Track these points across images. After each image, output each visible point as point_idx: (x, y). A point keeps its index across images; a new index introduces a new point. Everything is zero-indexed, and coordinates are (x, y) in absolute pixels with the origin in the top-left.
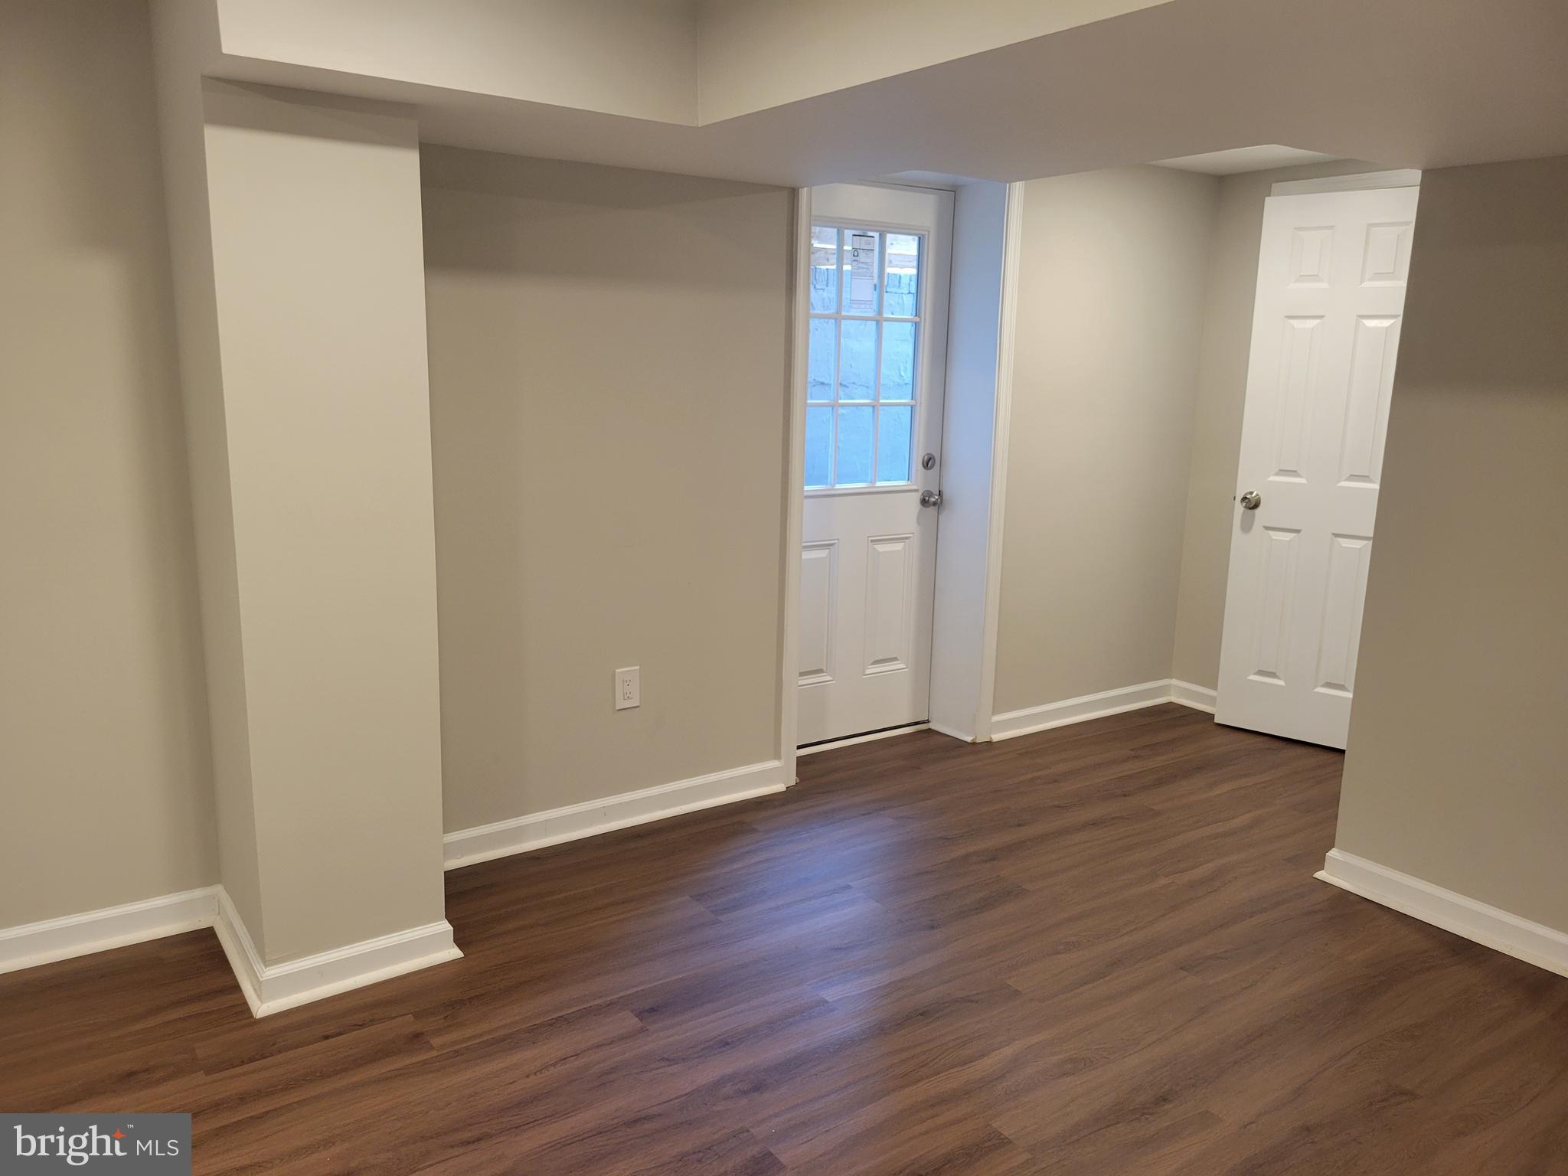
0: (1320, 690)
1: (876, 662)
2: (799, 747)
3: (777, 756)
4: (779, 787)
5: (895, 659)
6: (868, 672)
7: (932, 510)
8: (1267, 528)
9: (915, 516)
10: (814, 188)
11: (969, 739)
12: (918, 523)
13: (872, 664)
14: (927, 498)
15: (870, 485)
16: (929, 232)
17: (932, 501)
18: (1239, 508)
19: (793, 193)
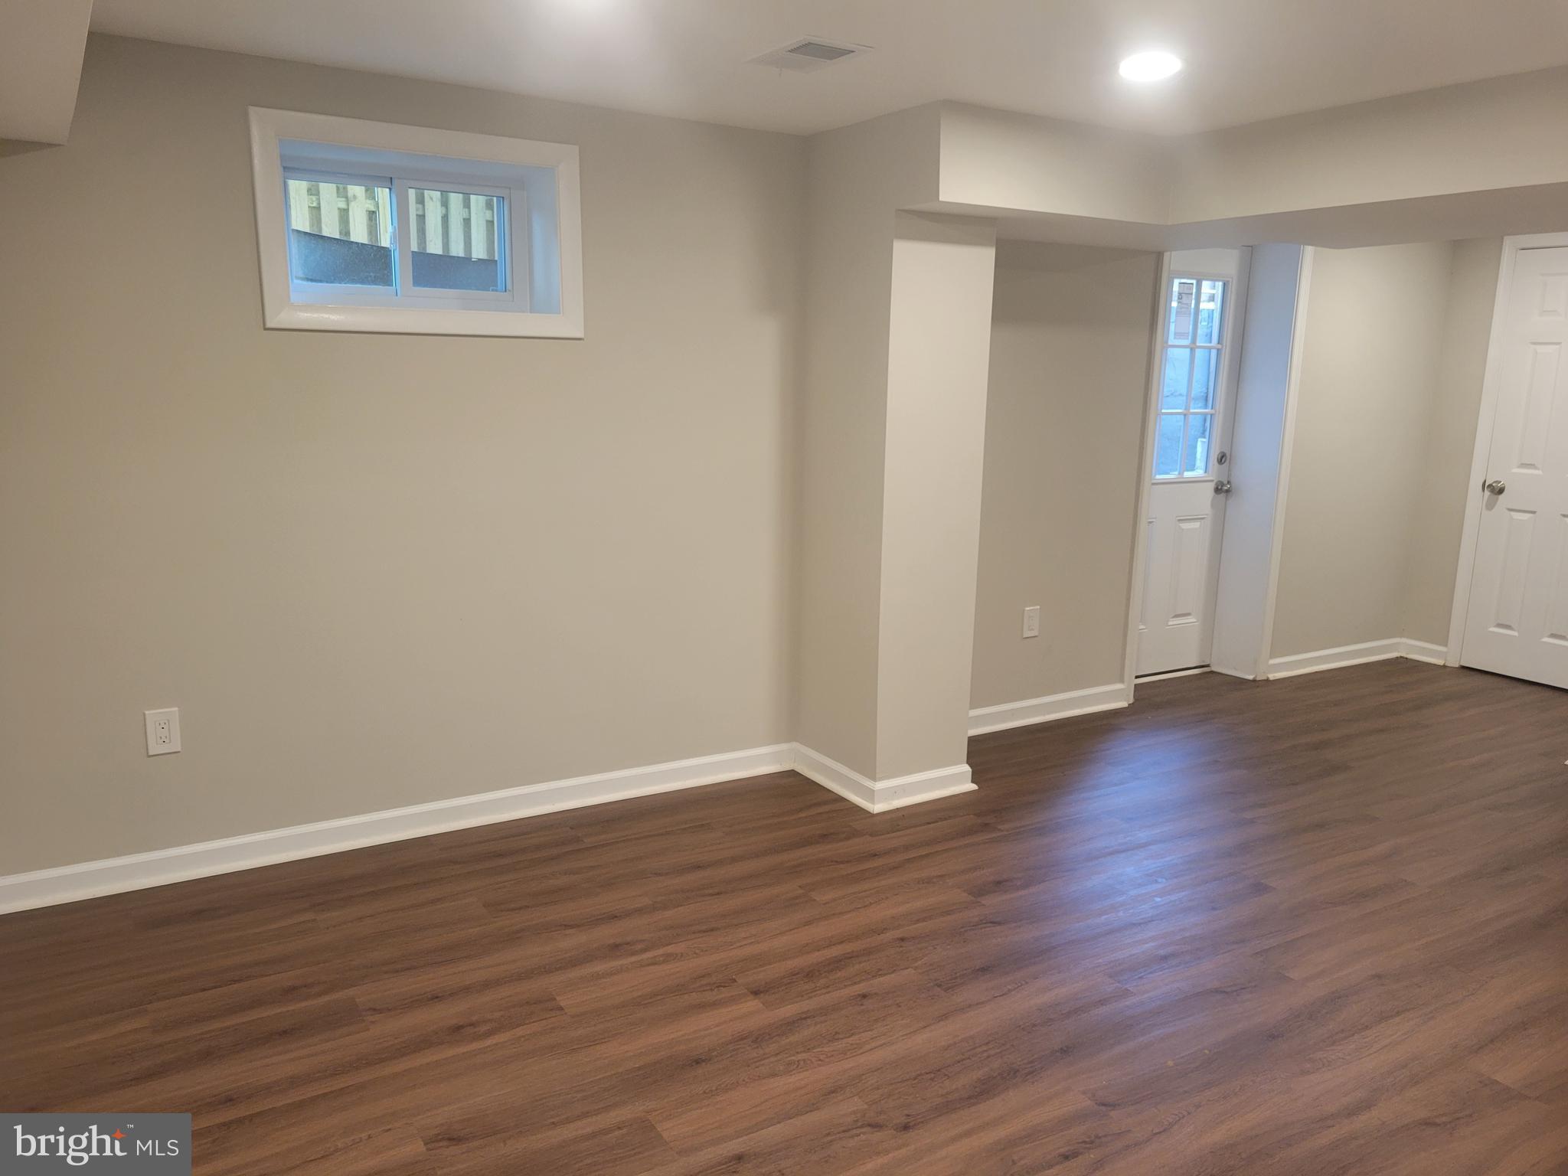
0: (1546, 639)
1: (1177, 616)
2: (1137, 677)
3: (1122, 681)
4: (1123, 704)
5: (1188, 614)
6: (1170, 623)
7: (1222, 496)
8: (1508, 510)
9: (1210, 499)
10: (1173, 253)
11: (1251, 677)
12: (1212, 505)
13: (1173, 617)
14: (1219, 487)
15: (1179, 476)
16: (1232, 278)
17: (1222, 489)
19: (1159, 256)
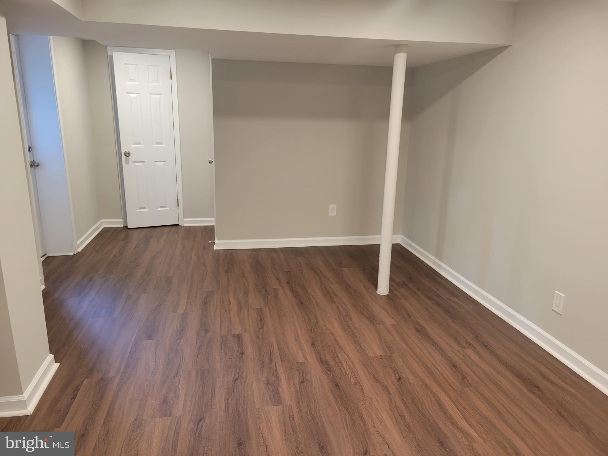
0: (159, 209)
7: (33, 169)
8: (134, 162)
11: (72, 254)
17: (34, 165)
18: (123, 157)
